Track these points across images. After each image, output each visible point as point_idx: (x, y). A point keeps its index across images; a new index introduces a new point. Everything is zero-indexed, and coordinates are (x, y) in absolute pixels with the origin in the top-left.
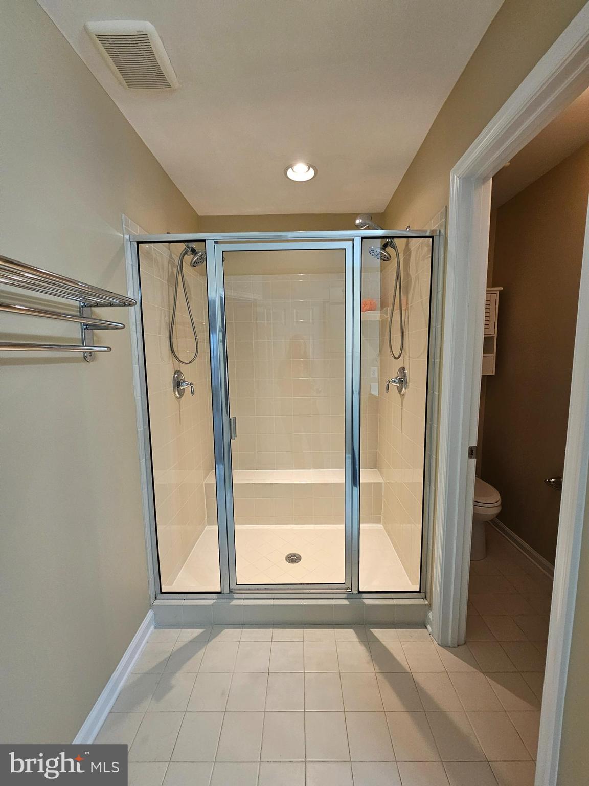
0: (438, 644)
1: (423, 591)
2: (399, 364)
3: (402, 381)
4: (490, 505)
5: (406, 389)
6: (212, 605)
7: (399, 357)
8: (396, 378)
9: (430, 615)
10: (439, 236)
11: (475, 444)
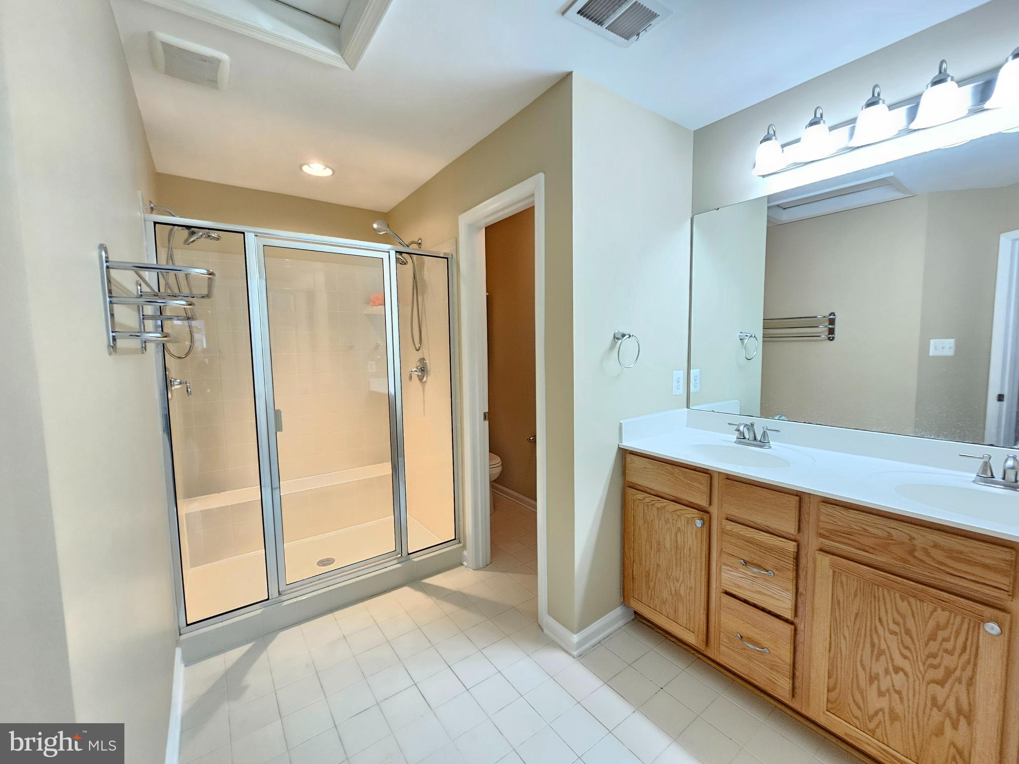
0: (474, 570)
1: (458, 538)
2: (419, 355)
3: (423, 370)
4: (495, 466)
5: (427, 377)
6: (261, 613)
7: (419, 349)
8: (417, 368)
9: (465, 553)
10: (452, 258)
11: (487, 410)
